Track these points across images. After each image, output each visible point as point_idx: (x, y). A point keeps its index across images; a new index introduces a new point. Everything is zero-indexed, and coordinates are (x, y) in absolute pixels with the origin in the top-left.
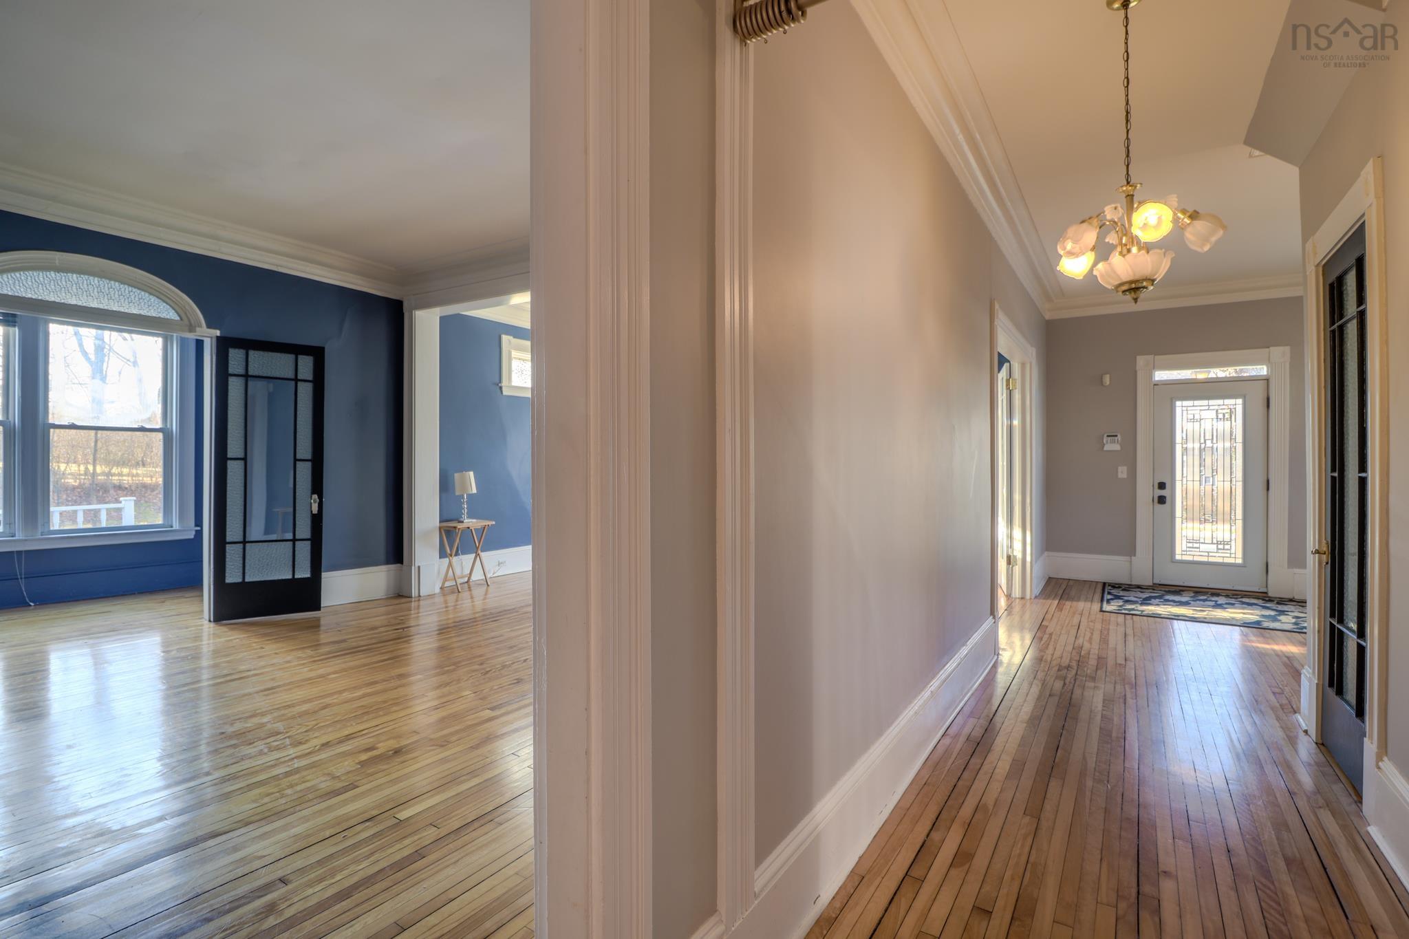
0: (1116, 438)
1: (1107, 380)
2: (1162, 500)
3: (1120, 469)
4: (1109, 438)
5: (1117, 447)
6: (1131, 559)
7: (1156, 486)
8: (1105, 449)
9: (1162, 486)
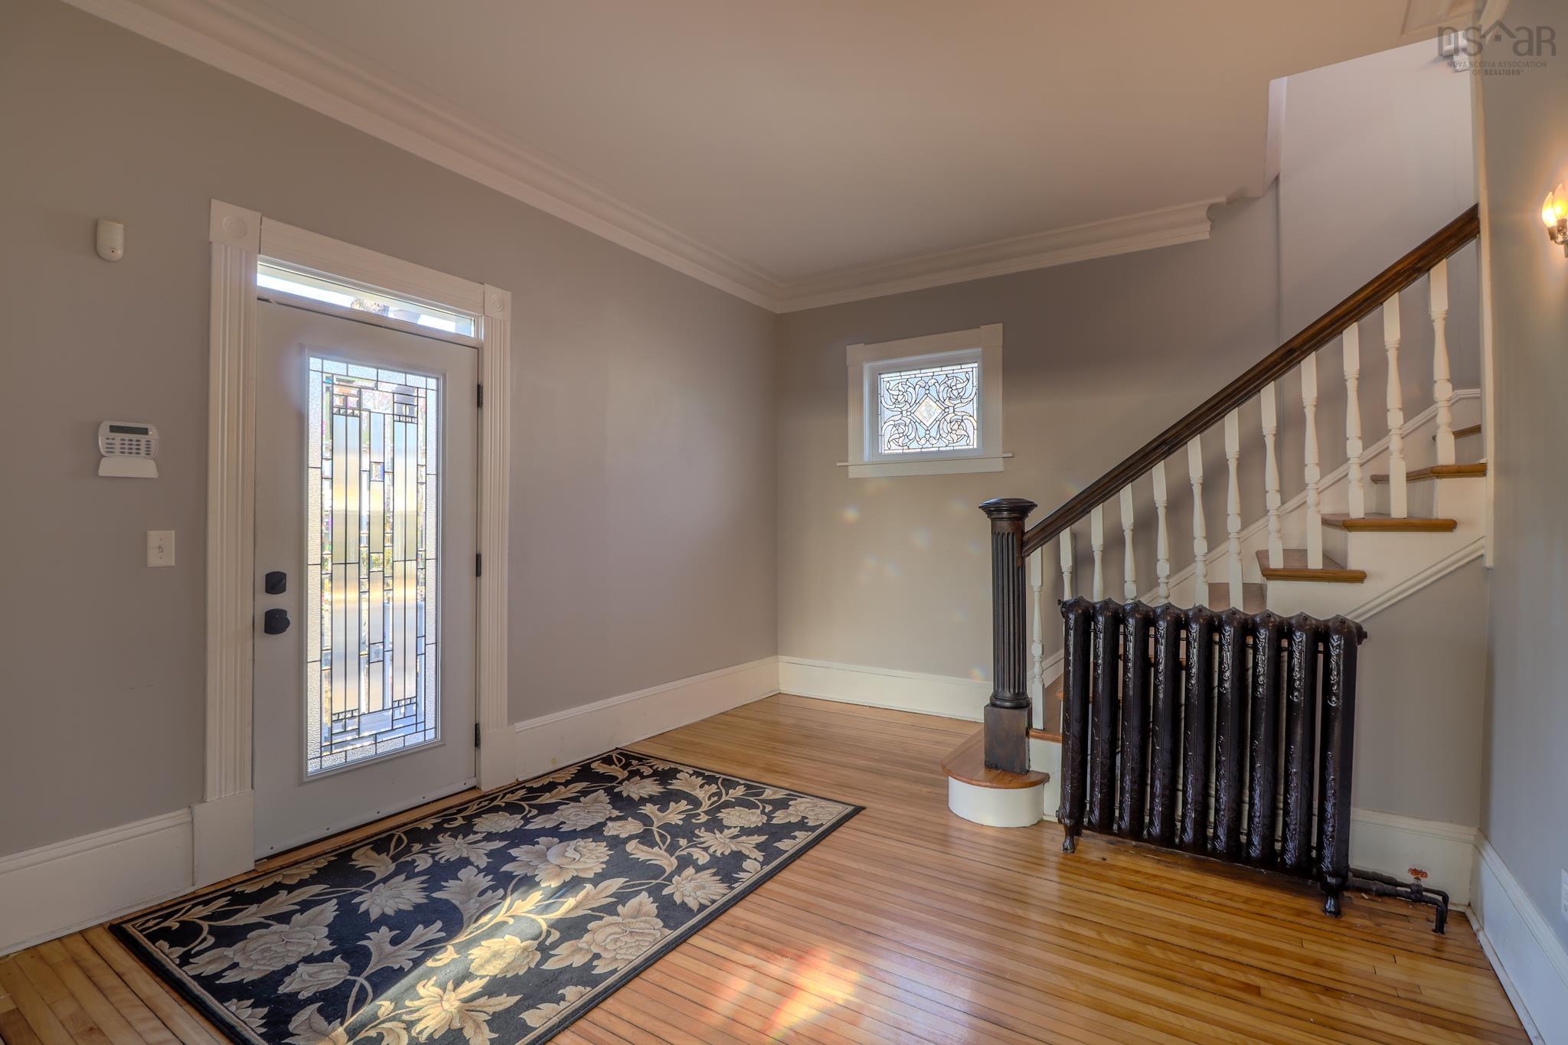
0: (143, 438)
1: (115, 239)
2: (275, 622)
3: (154, 537)
4: (119, 436)
5: (146, 468)
6: (192, 814)
7: (261, 583)
8: (102, 472)
9: (275, 583)
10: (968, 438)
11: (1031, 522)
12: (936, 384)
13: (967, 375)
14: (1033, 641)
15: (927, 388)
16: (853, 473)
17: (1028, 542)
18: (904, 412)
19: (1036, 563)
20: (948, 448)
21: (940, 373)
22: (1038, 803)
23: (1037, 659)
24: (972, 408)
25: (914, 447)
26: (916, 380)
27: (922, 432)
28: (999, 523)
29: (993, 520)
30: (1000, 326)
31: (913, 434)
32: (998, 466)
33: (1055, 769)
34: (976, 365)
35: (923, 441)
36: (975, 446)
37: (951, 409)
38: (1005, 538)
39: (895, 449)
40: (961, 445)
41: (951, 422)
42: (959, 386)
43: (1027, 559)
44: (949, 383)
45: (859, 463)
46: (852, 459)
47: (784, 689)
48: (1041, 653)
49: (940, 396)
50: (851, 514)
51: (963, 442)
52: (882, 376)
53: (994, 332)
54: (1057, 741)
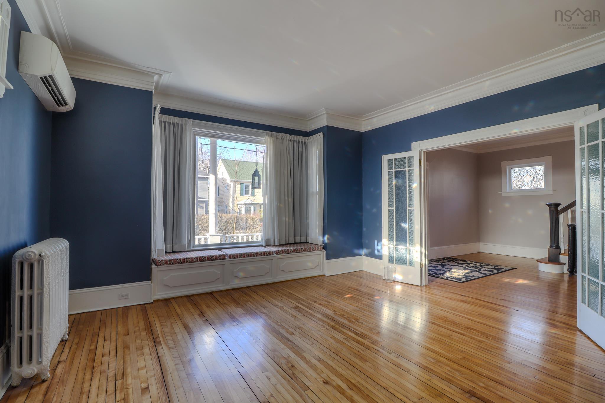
10: (541, 185)
11: (560, 208)
12: (530, 171)
13: (540, 169)
14: (561, 234)
15: (527, 173)
16: (503, 195)
17: (559, 212)
18: (520, 179)
19: (561, 217)
20: (535, 188)
21: (532, 168)
22: (563, 269)
23: (562, 238)
24: (542, 178)
25: (523, 188)
26: (524, 170)
27: (526, 184)
28: (551, 208)
29: (550, 208)
30: (551, 156)
31: (523, 184)
32: (551, 193)
33: (567, 262)
34: (543, 166)
35: (526, 186)
36: (543, 187)
37: (535, 178)
38: (553, 211)
39: (517, 188)
40: (539, 187)
41: (535, 181)
42: (537, 172)
43: (559, 216)
44: (534, 171)
45: (505, 192)
46: (503, 191)
47: (482, 251)
48: (563, 236)
49: (532, 174)
50: (507, 205)
51: (540, 186)
52: (512, 169)
53: (549, 159)
54: (567, 255)
